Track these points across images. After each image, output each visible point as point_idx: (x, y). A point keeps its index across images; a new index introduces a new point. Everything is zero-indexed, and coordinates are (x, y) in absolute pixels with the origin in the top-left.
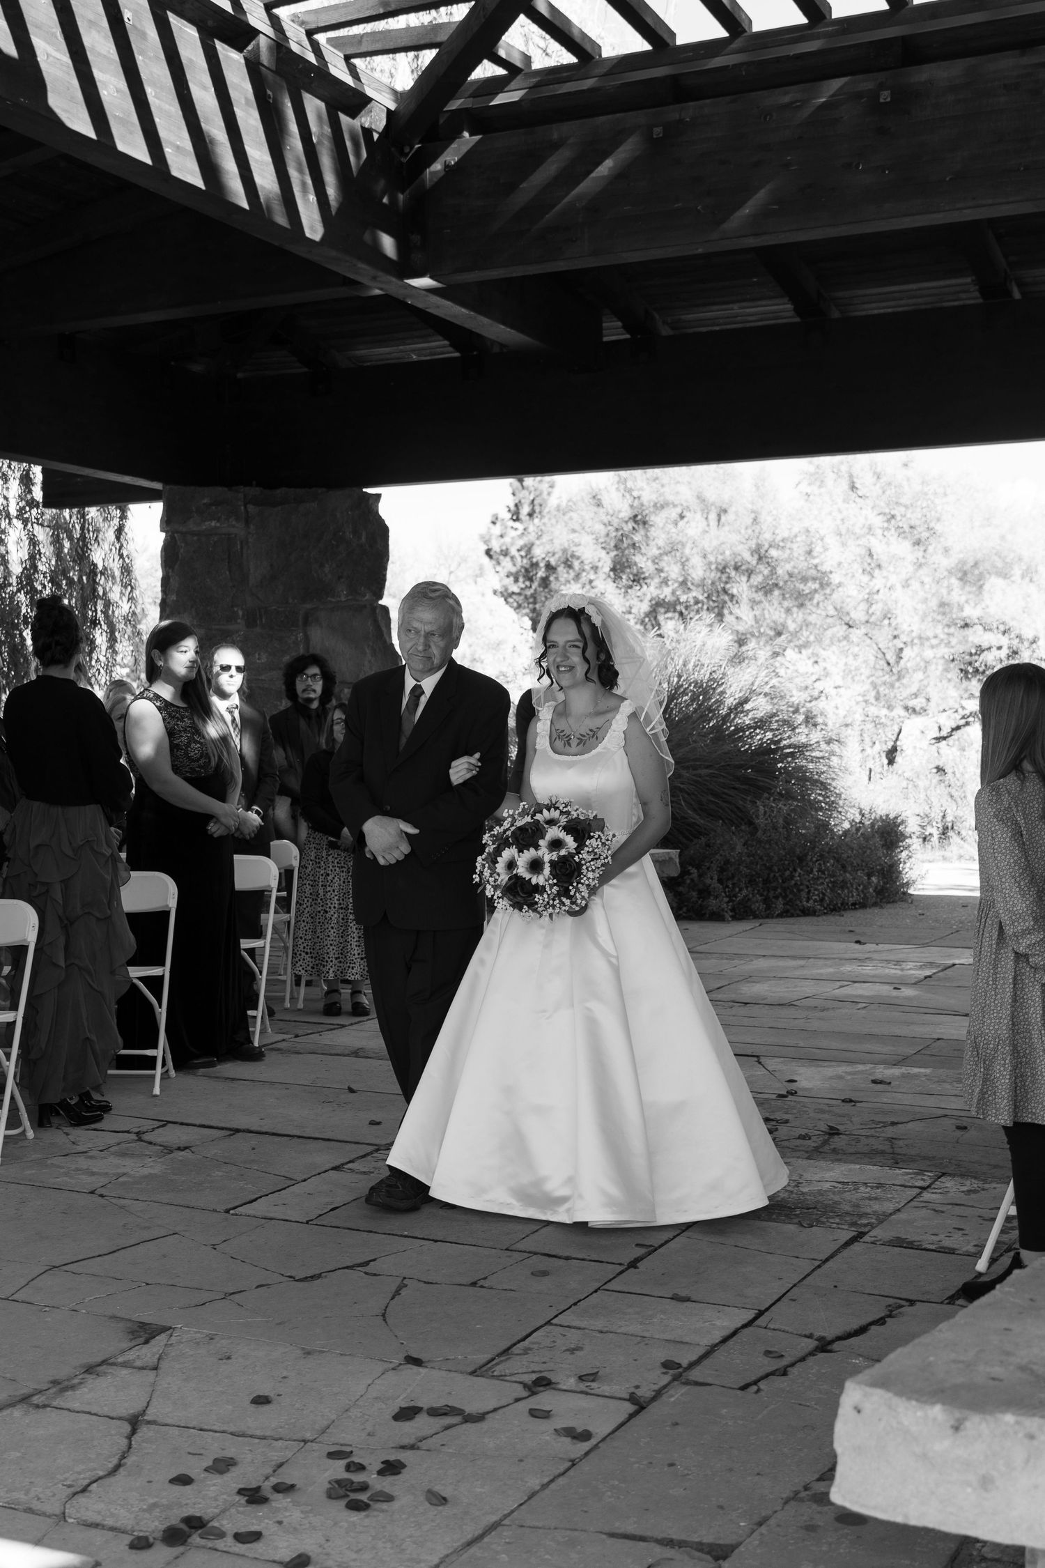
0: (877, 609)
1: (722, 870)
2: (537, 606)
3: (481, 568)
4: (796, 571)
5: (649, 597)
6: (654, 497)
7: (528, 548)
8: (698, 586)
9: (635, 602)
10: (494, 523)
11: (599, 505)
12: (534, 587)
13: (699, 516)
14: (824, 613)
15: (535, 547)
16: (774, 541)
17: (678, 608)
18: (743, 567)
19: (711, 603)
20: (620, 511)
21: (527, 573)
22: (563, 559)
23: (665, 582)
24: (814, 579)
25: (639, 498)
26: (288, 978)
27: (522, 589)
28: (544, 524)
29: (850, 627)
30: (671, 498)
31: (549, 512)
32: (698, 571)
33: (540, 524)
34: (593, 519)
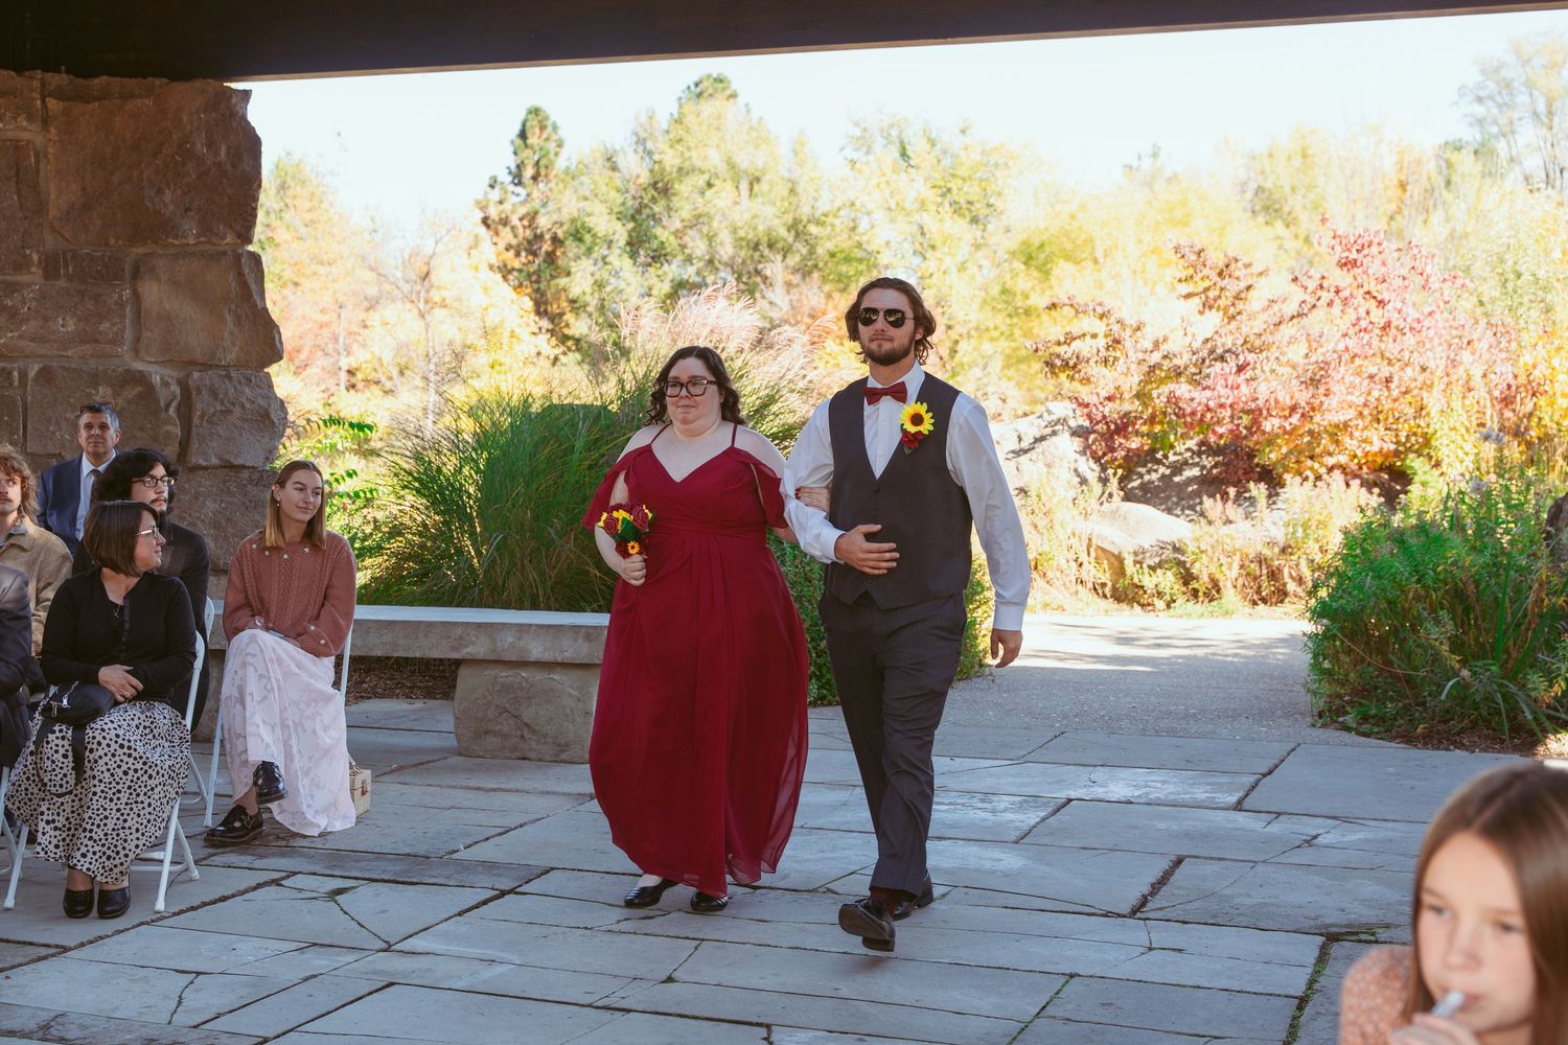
3: (476, 239)
4: (838, 250)
5: (670, 276)
6: (677, 162)
7: (532, 217)
8: (726, 265)
9: (654, 281)
10: (492, 186)
11: (614, 168)
12: (537, 262)
13: (729, 186)
15: (539, 215)
16: (814, 214)
18: (779, 245)
20: (638, 177)
21: (531, 246)
22: (572, 230)
23: (689, 260)
24: (860, 261)
25: (660, 162)
27: (524, 264)
28: (551, 190)
30: (698, 163)
31: (556, 176)
32: (726, 251)
33: (546, 189)
34: (607, 185)
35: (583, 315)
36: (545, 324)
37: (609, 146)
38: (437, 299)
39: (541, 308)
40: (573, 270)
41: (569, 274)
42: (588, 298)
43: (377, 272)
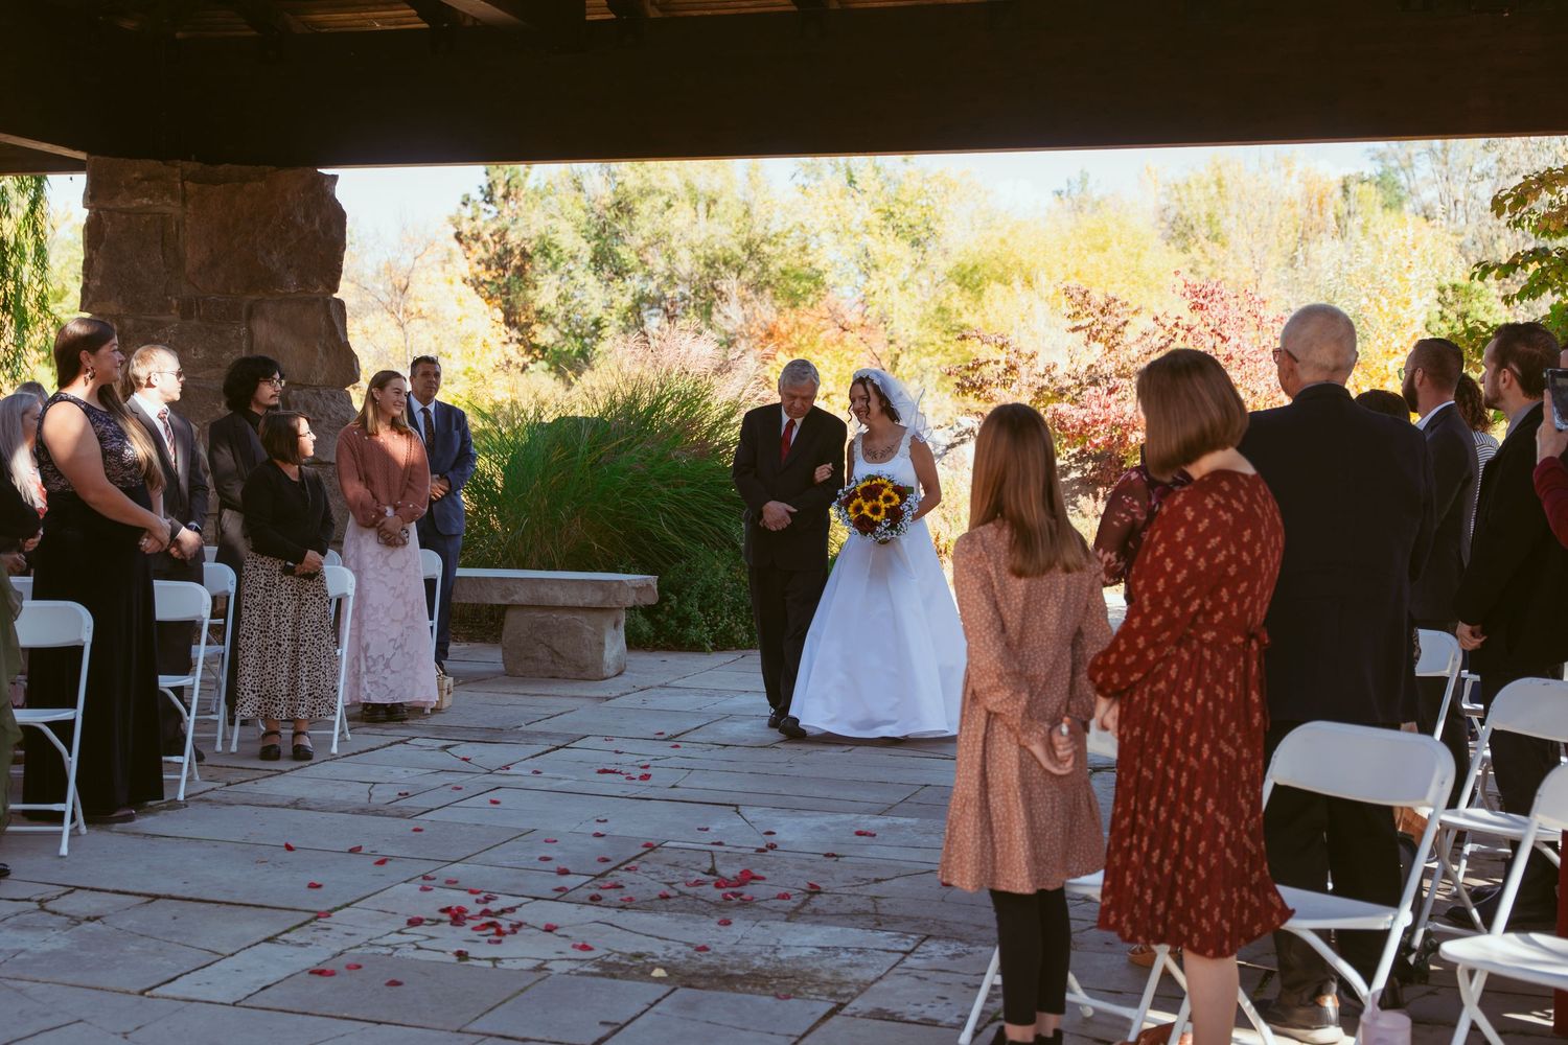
0: (873, 311)
1: (703, 597)
2: (511, 297)
3: (450, 253)
4: (790, 268)
5: (631, 291)
6: (639, 183)
7: (502, 233)
8: (684, 280)
9: (616, 296)
10: (465, 204)
11: (579, 188)
12: (507, 276)
13: (687, 206)
14: (818, 315)
15: (509, 232)
16: (766, 234)
17: (663, 304)
18: (733, 263)
19: (698, 299)
20: (602, 198)
21: (501, 260)
22: (540, 247)
23: (650, 275)
24: (809, 278)
25: (622, 184)
26: (221, 717)
27: (494, 277)
28: (520, 208)
29: (844, 330)
30: (657, 184)
31: (525, 195)
32: (686, 264)
33: (516, 207)
34: (572, 204)
35: (550, 326)
36: (515, 334)
38: (414, 310)
39: (510, 319)
40: (539, 283)
41: (535, 287)
42: (555, 311)
43: (359, 285)
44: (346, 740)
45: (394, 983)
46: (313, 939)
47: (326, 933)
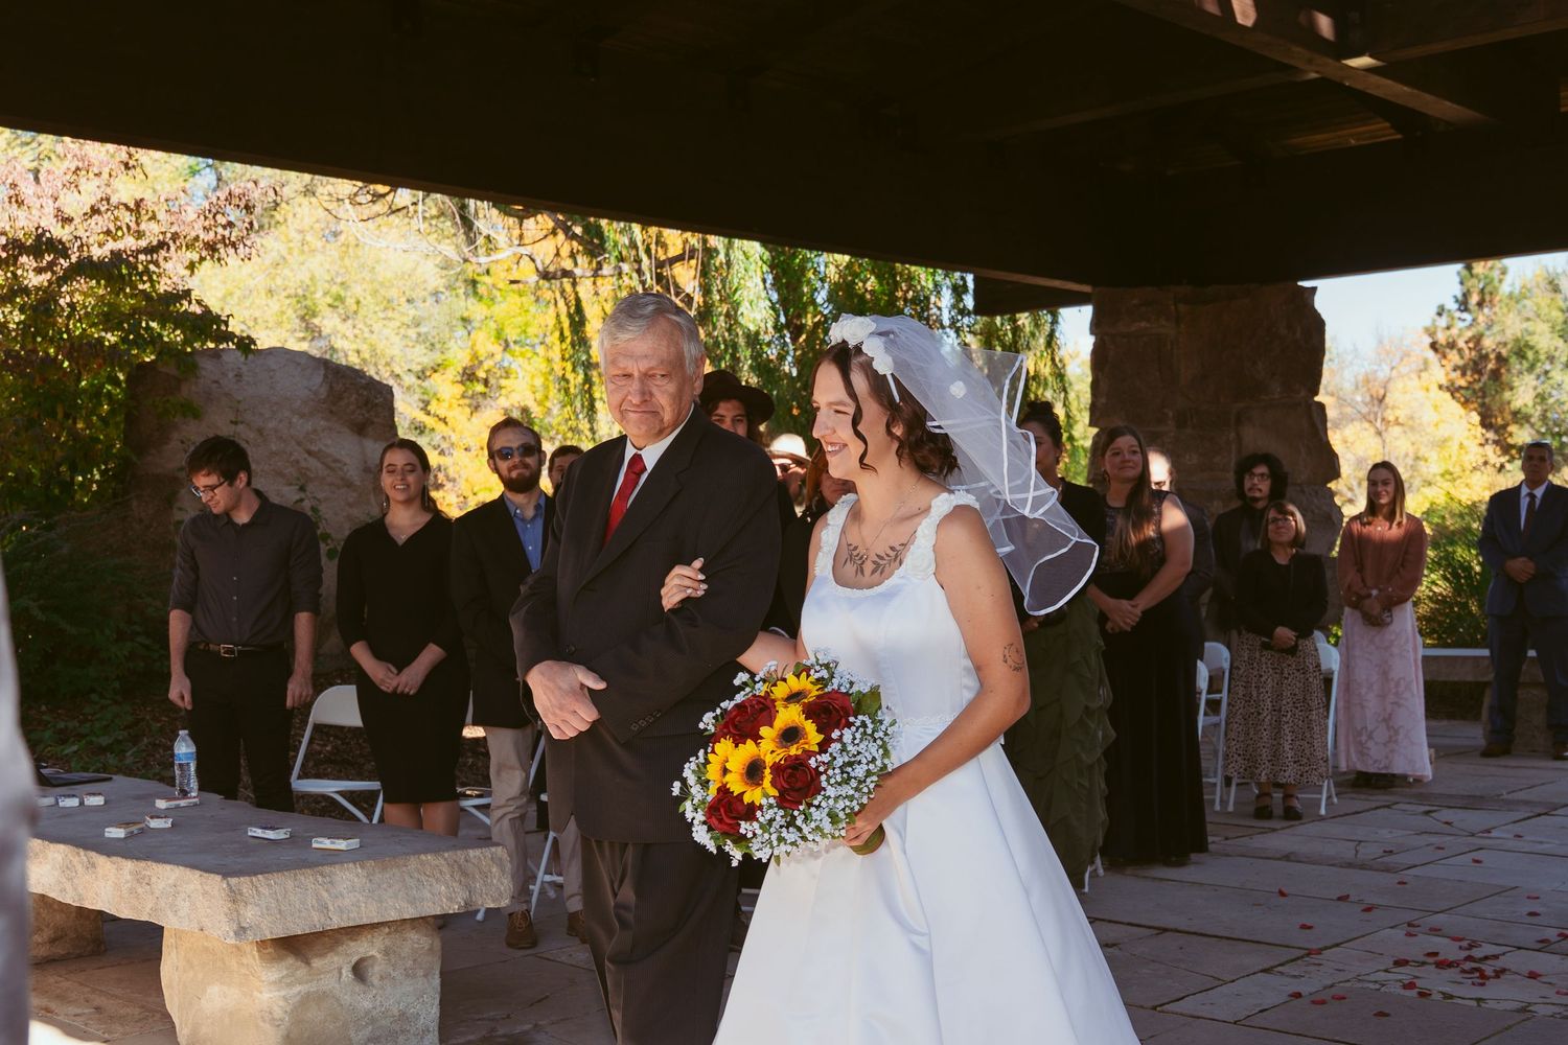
2: (1487, 400)
3: (1426, 362)
7: (1477, 340)
10: (1439, 314)
11: (1556, 290)
12: (1482, 380)
15: (1484, 338)
21: (1476, 366)
22: (1515, 350)
26: (1218, 780)
27: (1470, 383)
28: (1495, 313)
31: (1500, 301)
33: (1491, 314)
34: (1549, 306)
35: (1527, 426)
36: (1491, 435)
37: (1551, 270)
38: (1391, 418)
39: (1486, 423)
40: (1516, 384)
41: (1512, 389)
42: (1532, 411)
43: (1339, 398)
44: (1333, 804)
45: (1381, 1014)
46: (1305, 972)
47: (1317, 968)
